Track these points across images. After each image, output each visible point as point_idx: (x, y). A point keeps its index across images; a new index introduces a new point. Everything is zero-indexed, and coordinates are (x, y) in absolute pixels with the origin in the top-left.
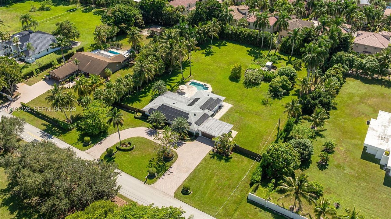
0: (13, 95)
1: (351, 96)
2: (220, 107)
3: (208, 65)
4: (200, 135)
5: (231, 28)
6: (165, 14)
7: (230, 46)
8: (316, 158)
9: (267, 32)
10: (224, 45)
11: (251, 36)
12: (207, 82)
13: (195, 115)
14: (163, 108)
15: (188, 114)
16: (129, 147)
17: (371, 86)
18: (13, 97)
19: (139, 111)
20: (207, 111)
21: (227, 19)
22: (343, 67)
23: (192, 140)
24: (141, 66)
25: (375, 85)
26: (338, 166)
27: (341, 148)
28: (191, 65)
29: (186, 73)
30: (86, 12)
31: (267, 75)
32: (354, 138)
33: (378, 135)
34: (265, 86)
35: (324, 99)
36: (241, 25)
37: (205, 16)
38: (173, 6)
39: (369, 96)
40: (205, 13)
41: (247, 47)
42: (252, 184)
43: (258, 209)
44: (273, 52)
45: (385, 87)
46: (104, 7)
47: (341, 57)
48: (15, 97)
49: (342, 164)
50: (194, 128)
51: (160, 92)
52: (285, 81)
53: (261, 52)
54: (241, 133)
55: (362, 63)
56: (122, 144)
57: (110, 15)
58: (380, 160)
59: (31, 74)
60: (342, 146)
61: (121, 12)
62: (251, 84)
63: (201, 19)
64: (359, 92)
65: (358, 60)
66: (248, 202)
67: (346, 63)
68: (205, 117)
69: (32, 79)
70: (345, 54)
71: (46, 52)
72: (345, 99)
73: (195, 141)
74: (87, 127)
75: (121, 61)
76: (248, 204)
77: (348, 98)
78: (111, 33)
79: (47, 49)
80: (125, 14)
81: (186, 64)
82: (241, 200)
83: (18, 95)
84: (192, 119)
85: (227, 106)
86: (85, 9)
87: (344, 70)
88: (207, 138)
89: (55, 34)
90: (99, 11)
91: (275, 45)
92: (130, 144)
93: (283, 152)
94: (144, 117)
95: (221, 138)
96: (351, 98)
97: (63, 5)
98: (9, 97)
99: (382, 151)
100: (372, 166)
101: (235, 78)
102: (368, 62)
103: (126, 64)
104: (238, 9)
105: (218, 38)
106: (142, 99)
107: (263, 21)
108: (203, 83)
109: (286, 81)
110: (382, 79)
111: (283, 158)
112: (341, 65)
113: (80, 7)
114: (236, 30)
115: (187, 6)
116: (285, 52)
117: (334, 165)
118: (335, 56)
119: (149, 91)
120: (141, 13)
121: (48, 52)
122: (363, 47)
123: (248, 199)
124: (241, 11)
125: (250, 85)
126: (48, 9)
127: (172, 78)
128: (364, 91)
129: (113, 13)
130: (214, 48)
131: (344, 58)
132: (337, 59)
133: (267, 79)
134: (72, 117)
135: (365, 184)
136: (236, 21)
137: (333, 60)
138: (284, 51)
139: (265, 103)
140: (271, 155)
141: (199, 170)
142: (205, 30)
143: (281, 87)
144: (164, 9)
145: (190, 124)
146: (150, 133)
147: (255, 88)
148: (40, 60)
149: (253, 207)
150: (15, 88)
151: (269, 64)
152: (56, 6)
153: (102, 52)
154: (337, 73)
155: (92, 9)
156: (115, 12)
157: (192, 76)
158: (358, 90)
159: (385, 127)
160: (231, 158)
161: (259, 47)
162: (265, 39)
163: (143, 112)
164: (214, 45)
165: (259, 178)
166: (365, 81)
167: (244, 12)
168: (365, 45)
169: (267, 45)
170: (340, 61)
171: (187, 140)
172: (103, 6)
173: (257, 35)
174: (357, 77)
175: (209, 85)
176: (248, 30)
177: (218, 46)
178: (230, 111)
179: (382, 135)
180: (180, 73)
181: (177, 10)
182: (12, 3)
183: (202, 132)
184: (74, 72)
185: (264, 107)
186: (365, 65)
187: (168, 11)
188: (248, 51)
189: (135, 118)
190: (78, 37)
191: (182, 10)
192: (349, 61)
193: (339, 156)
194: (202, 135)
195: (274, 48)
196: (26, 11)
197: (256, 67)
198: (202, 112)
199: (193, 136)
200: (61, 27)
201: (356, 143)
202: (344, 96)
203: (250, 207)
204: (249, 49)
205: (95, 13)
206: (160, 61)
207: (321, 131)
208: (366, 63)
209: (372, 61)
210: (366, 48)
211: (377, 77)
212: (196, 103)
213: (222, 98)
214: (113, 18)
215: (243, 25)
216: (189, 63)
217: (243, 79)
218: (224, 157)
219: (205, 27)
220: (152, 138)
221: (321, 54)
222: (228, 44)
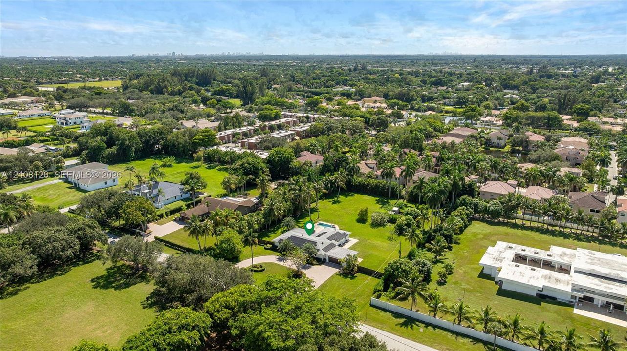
0: (145, 232)
1: (475, 235)
2: (347, 241)
3: (336, 211)
4: (328, 261)
5: (358, 180)
6: (293, 168)
7: (357, 196)
8: (435, 277)
9: (393, 182)
10: (352, 196)
11: (379, 187)
12: (335, 224)
13: (322, 243)
14: (293, 238)
15: (316, 243)
16: (260, 269)
17: (497, 228)
18: (146, 233)
19: (269, 243)
20: (333, 242)
21: (353, 171)
22: (467, 209)
23: (320, 264)
24: (272, 204)
25: (501, 227)
26: (456, 283)
27: (460, 271)
28: (319, 210)
29: (314, 216)
30: (210, 169)
31: (393, 217)
32: (473, 264)
33: (494, 257)
34: (391, 227)
35: (445, 232)
36: (369, 177)
37: (332, 168)
38: (300, 161)
39: (493, 235)
40: (333, 164)
41: (375, 197)
42: (375, 292)
43: (379, 311)
44: (401, 201)
45: (511, 228)
46: (229, 164)
47: (464, 200)
48: (148, 234)
49: (459, 281)
50: (322, 253)
51: (289, 227)
52: (409, 220)
53: (389, 201)
54: (366, 260)
55: (486, 206)
56: (254, 266)
57: (239, 167)
58: (495, 278)
59: (161, 216)
60: (461, 269)
61: (250, 164)
62: (377, 224)
63: (328, 171)
64: (484, 232)
65: (482, 204)
66: (370, 306)
67: (470, 207)
68: (331, 246)
69: (162, 220)
70: (470, 198)
71: (174, 199)
72: (470, 237)
73: (323, 266)
74: (222, 251)
75: (250, 206)
76: (370, 307)
77: (472, 235)
78: (240, 182)
79: (175, 197)
80: (253, 166)
81: (313, 210)
82: (365, 304)
83: (150, 233)
84: (320, 246)
85: (353, 241)
86: (208, 166)
87: (467, 212)
88: (334, 262)
89: (183, 184)
90: (223, 168)
91: (403, 196)
92: (261, 267)
93: (402, 264)
94: (274, 248)
95: (346, 258)
96: (474, 236)
97: (186, 163)
98: (142, 233)
99: (496, 268)
100: (487, 282)
101: (362, 220)
102: (492, 205)
103: (254, 208)
104: (365, 163)
105: (346, 189)
106: (270, 235)
107: (390, 171)
108: (331, 224)
109: (411, 220)
110: (508, 222)
111: (402, 269)
112: (465, 208)
113: (203, 165)
114: (363, 181)
115: (315, 162)
116: (413, 201)
117: (452, 282)
118: (459, 200)
119: (277, 230)
120: (268, 168)
121: (177, 200)
122: (489, 195)
123: (370, 304)
124: (369, 165)
125: (376, 226)
126: (170, 166)
127: (300, 220)
128: (489, 231)
129: (242, 165)
130: (341, 198)
131: (467, 201)
132: (461, 202)
133: (392, 221)
134: (205, 248)
135: (479, 295)
136: (363, 174)
137: (457, 204)
138: (411, 200)
139: (390, 239)
140: (391, 267)
141: (326, 285)
142: (332, 181)
143: (405, 225)
144: (291, 163)
145: (318, 250)
146: (280, 260)
147: (381, 228)
148: (168, 206)
149: (375, 309)
150: (147, 227)
151: (396, 209)
152: (178, 163)
153: (230, 198)
154: (461, 214)
155: (216, 166)
156: (243, 164)
157: (319, 219)
158: (483, 231)
159: (501, 252)
160: (356, 277)
161: (387, 197)
162: (393, 189)
163: (272, 244)
164: (342, 195)
165: (381, 288)
166: (491, 223)
167: (372, 166)
168: (491, 193)
169: (395, 195)
170: (464, 203)
171: (315, 264)
172: (227, 163)
173: (384, 185)
174: (483, 221)
175: (336, 226)
176: (376, 181)
177: (345, 196)
178: (355, 244)
179: (497, 257)
180: (308, 216)
181: (304, 164)
182: (132, 160)
183: (329, 257)
184: (204, 214)
185: (389, 242)
186: (489, 208)
187: (295, 166)
188: (376, 200)
189: (265, 248)
190: (205, 187)
191: (309, 165)
192: (474, 205)
193: (457, 276)
194: (329, 261)
195: (402, 198)
196: (147, 167)
197: (383, 211)
198: (329, 242)
199: (321, 261)
200: (190, 175)
201: (475, 267)
202: (468, 235)
203: (372, 310)
204: (377, 199)
205: (220, 170)
206: (289, 203)
207: (443, 259)
208: (490, 206)
209: (495, 204)
210: (492, 196)
211: (504, 221)
212: (323, 235)
213: (349, 233)
214: (242, 170)
215: (370, 177)
216: (317, 209)
217: (369, 221)
218: (349, 276)
219: (332, 178)
220: (282, 263)
221: (441, 192)
222: (356, 195)
